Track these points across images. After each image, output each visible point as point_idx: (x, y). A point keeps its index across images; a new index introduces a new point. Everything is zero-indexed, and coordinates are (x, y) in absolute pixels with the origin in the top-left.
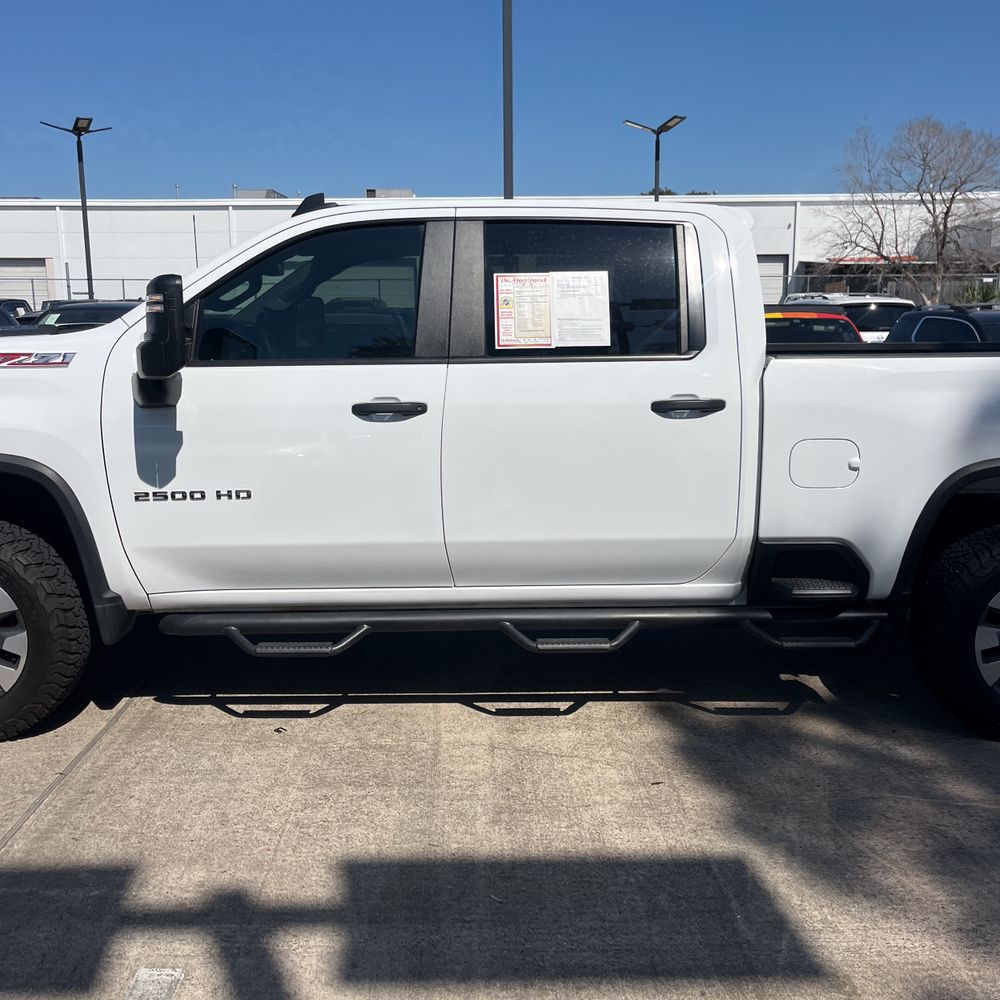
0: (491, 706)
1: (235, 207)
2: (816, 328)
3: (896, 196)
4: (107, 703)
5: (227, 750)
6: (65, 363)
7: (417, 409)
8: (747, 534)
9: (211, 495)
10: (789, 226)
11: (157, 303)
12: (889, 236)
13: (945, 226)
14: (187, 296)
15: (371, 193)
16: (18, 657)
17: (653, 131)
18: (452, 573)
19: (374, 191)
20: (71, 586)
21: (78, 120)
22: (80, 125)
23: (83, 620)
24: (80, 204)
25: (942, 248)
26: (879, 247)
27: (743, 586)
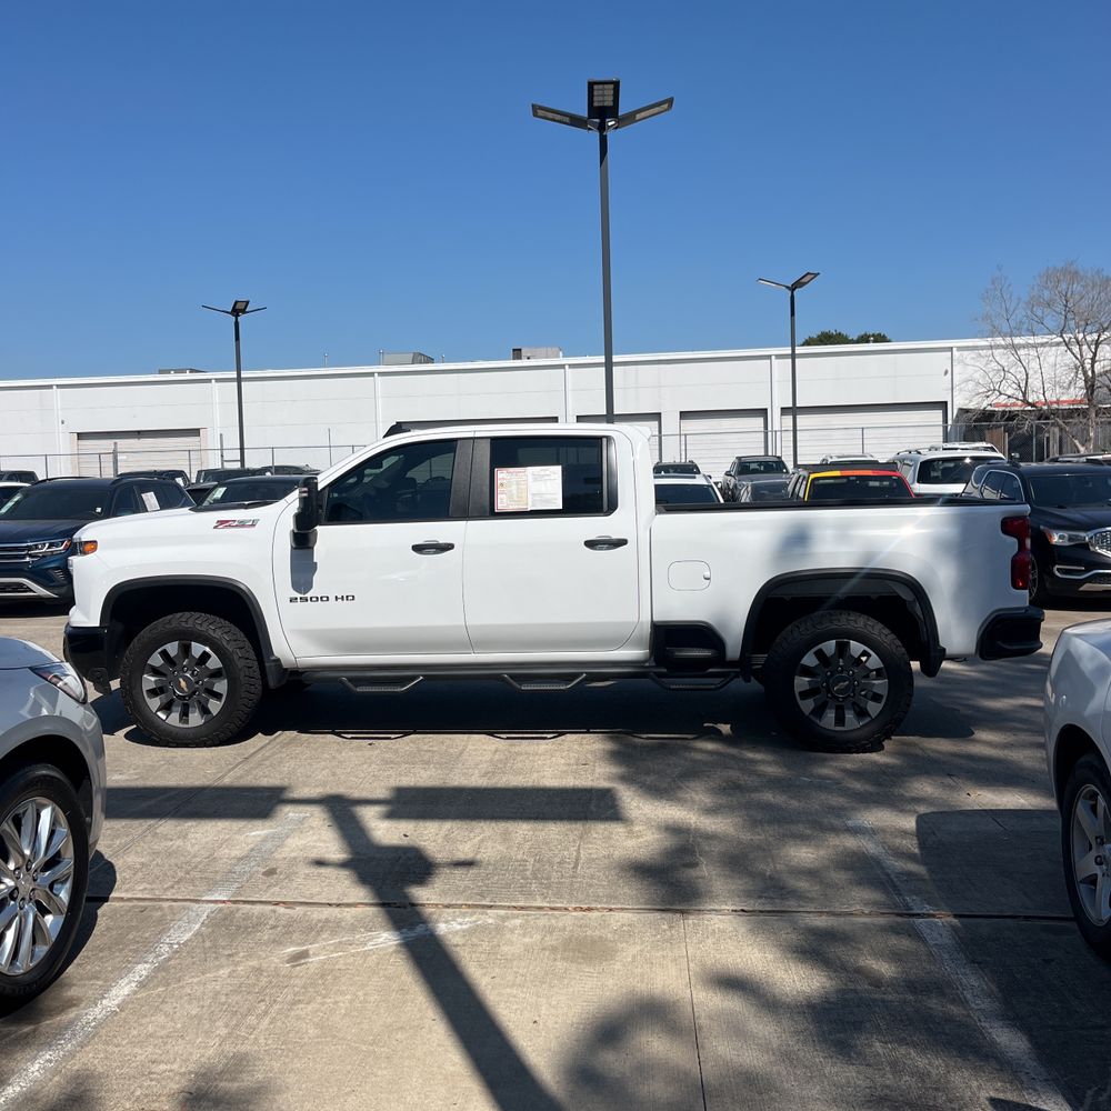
0: (504, 736)
1: (380, 374)
2: (872, 484)
3: (1039, 340)
4: (268, 732)
5: (339, 752)
6: (253, 525)
7: (449, 547)
8: (646, 619)
9: (332, 598)
10: (946, 373)
11: (305, 492)
12: (1035, 383)
13: (1093, 372)
14: (320, 487)
15: (517, 354)
16: (221, 695)
17: (787, 287)
18: (471, 645)
19: (520, 350)
20: (252, 655)
21: (236, 302)
22: (237, 307)
23: (257, 674)
24: (235, 376)
25: (1092, 394)
26: (1024, 394)
27: (651, 653)
